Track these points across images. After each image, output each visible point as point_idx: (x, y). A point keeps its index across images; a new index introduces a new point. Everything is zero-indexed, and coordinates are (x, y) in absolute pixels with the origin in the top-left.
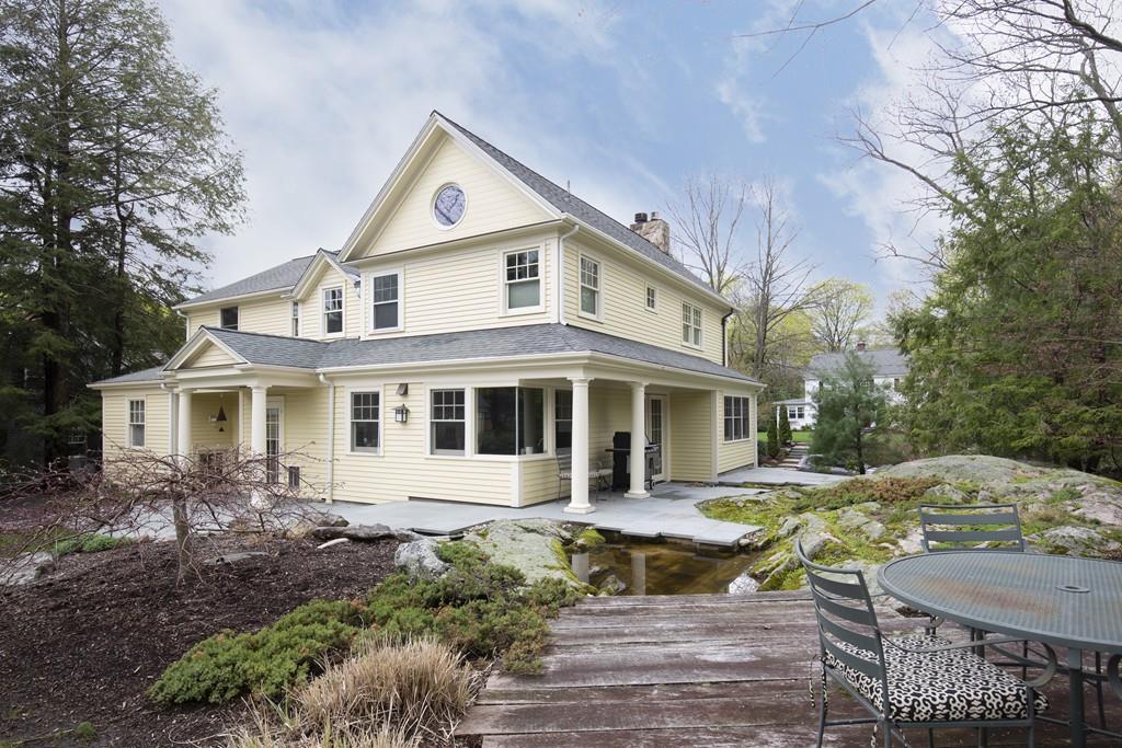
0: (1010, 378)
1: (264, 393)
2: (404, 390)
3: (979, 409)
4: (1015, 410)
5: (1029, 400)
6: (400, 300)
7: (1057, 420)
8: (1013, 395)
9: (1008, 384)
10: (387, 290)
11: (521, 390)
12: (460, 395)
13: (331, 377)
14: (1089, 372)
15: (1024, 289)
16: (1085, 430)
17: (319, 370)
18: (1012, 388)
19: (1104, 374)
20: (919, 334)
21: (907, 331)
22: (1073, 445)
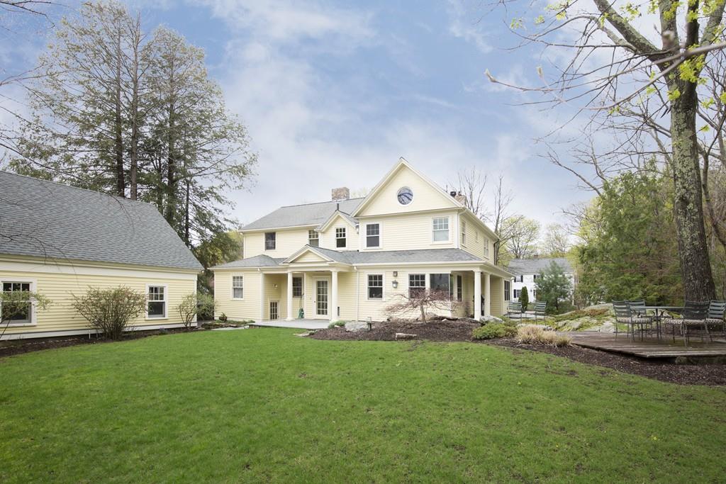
0: (628, 274)
1: (336, 273)
2: (396, 274)
3: (618, 286)
4: (630, 287)
5: (635, 283)
6: (380, 235)
7: (646, 290)
8: (629, 281)
9: (627, 276)
10: (373, 230)
11: (451, 275)
12: (423, 277)
13: (358, 268)
14: (657, 272)
15: (631, 238)
16: (655, 293)
17: (354, 265)
18: (629, 278)
19: (662, 273)
20: (589, 255)
21: (584, 253)
22: (651, 299)
